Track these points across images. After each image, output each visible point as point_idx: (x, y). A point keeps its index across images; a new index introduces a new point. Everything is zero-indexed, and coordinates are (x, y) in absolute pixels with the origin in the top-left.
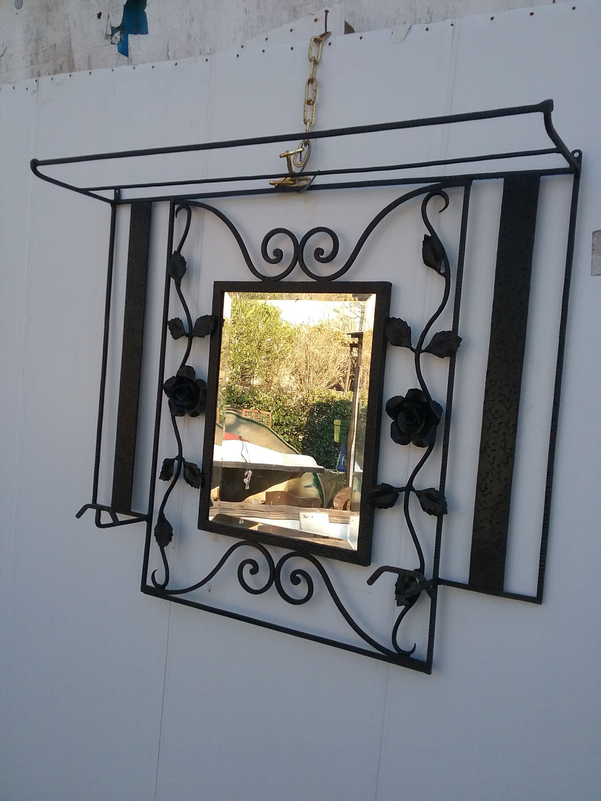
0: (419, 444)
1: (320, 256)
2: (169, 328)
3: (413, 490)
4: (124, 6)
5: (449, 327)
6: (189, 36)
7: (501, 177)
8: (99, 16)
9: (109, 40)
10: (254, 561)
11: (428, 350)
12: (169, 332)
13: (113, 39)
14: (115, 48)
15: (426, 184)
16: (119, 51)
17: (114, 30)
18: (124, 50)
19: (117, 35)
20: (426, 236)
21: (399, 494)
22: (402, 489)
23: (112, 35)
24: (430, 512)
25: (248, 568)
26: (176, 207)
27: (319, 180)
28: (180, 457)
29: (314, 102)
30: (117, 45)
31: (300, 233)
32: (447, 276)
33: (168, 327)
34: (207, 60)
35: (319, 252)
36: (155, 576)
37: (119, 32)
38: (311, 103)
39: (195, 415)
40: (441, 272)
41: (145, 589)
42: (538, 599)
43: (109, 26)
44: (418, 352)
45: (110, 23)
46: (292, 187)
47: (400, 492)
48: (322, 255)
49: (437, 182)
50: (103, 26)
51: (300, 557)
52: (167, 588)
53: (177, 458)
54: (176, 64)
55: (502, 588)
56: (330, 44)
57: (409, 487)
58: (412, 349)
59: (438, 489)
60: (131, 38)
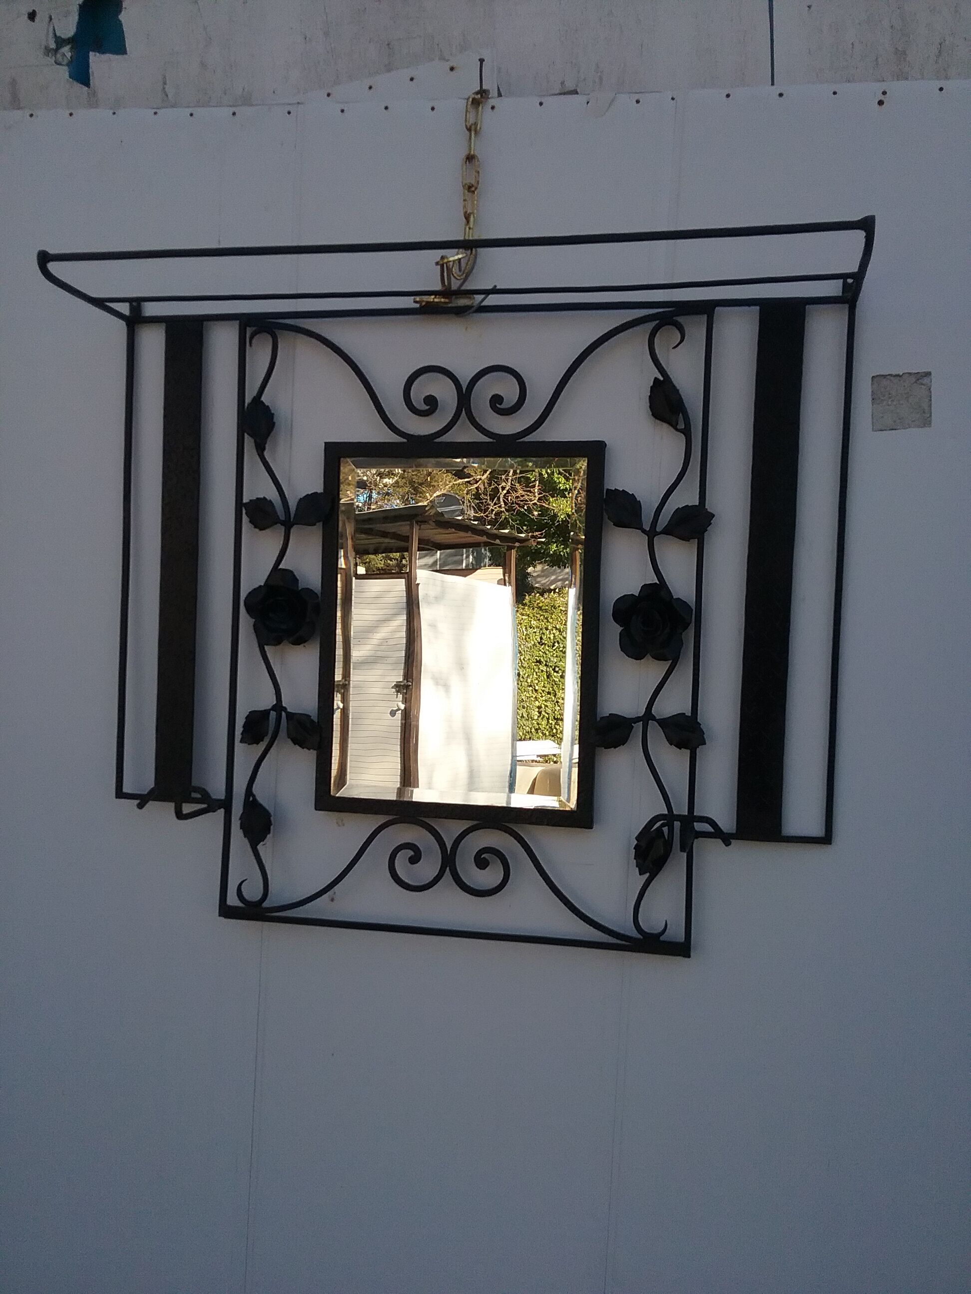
0: (659, 657)
1: (498, 406)
2: (246, 513)
3: (653, 718)
4: (79, 5)
5: (693, 500)
6: (203, 65)
7: (755, 305)
8: (32, 16)
9: (51, 58)
10: (415, 845)
11: (667, 531)
12: (245, 519)
13: (58, 56)
14: (64, 72)
15: (651, 310)
16: (70, 77)
17: (60, 42)
18: (81, 75)
19: (66, 50)
20: (656, 379)
21: (633, 727)
22: (637, 720)
23: (56, 51)
24: (679, 746)
25: (404, 856)
26: (249, 331)
27: (493, 300)
28: (278, 707)
29: (476, 188)
30: (66, 68)
31: (465, 373)
32: (687, 433)
33: (244, 511)
34: (289, 113)
35: (496, 400)
36: (243, 890)
37: (70, 46)
38: (473, 189)
39: (299, 641)
40: (678, 427)
41: (226, 911)
42: (827, 839)
43: (51, 35)
44: (651, 534)
45: (54, 30)
46: (448, 307)
47: (635, 723)
48: (500, 404)
49: (668, 307)
50: (40, 32)
51: (489, 830)
52: (265, 904)
53: (274, 708)
54: (234, 114)
55: (780, 832)
56: (493, 108)
57: (648, 716)
58: (644, 531)
59: (689, 713)
60: (95, 59)
